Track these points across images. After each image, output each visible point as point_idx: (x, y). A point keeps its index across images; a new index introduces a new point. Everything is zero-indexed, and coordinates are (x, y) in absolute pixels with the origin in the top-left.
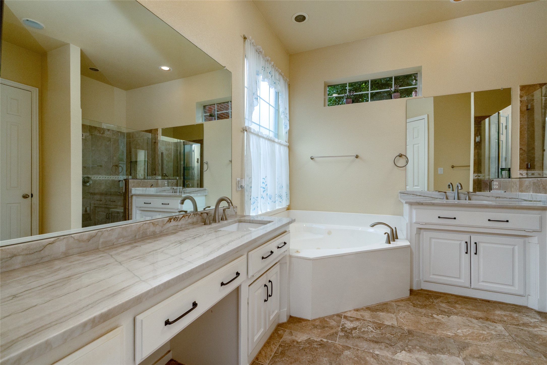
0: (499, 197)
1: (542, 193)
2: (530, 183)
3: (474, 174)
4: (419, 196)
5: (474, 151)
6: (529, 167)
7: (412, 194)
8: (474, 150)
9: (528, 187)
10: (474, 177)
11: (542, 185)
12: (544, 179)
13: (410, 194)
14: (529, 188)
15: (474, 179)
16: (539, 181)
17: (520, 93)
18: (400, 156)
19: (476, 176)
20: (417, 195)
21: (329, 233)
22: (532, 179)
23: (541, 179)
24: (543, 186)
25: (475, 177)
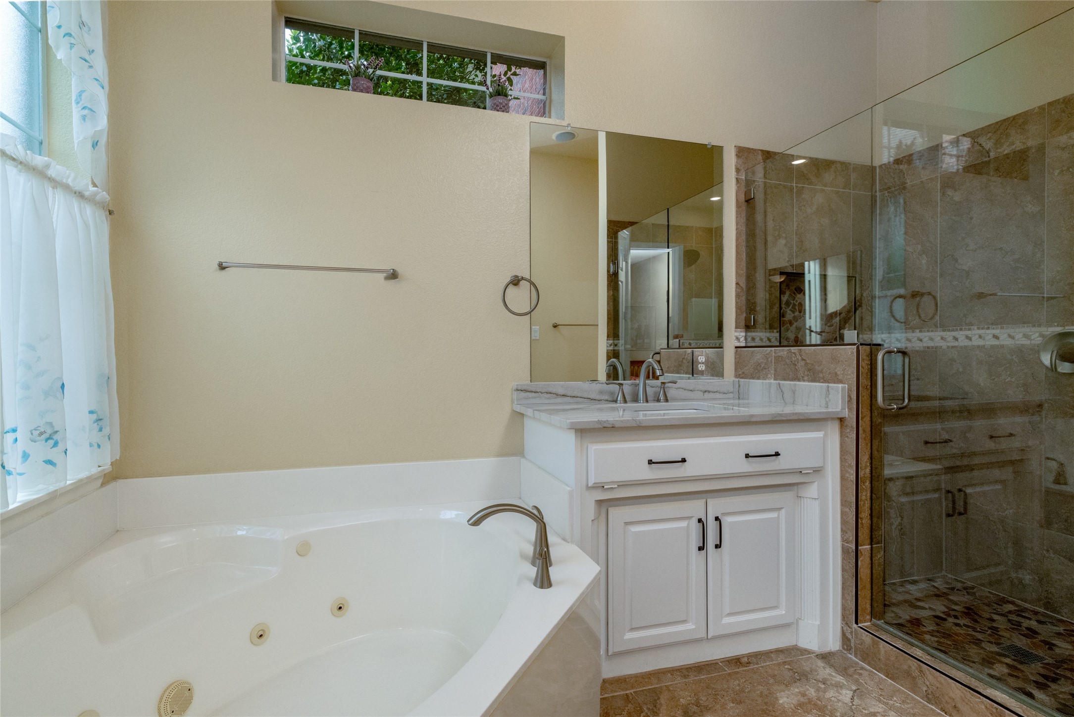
0: (709, 392)
1: (804, 381)
2: (767, 359)
3: (607, 340)
4: (563, 395)
5: (608, 292)
6: (752, 324)
7: (547, 393)
8: (608, 289)
9: (760, 366)
10: (607, 347)
11: (803, 363)
12: (809, 350)
13: (542, 393)
14: (765, 369)
15: (607, 350)
16: (795, 353)
17: (737, 162)
18: (516, 281)
19: (611, 345)
20: (557, 395)
21: (303, 549)
22: (773, 349)
23: (800, 350)
24: (806, 364)
25: (609, 346)
